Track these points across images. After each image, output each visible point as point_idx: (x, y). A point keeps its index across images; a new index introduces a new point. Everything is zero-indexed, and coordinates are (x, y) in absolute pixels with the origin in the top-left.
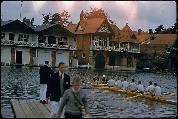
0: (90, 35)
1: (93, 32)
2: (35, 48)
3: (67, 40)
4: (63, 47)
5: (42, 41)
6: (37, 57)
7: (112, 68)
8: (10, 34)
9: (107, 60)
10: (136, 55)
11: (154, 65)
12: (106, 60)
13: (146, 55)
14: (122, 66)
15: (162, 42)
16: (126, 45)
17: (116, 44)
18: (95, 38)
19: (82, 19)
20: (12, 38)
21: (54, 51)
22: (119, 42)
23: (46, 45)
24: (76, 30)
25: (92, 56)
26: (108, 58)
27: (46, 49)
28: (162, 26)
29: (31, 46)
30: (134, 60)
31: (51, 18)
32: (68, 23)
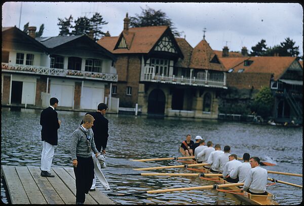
0: (139, 56)
1: (146, 50)
2: (46, 76)
3: (100, 63)
4: (94, 76)
5: (57, 64)
6: (49, 92)
7: (178, 114)
9: (169, 99)
10: (218, 92)
11: (249, 109)
12: (166, 100)
13: (236, 91)
14: (195, 110)
15: (264, 71)
16: (201, 73)
17: (185, 72)
18: (148, 62)
19: (126, 28)
21: (78, 83)
22: (190, 69)
23: (65, 71)
24: (116, 47)
25: (142, 93)
26: (170, 97)
27: (63, 79)
28: (263, 41)
29: (37, 73)
30: (216, 100)
31: (74, 24)
32: (102, 33)
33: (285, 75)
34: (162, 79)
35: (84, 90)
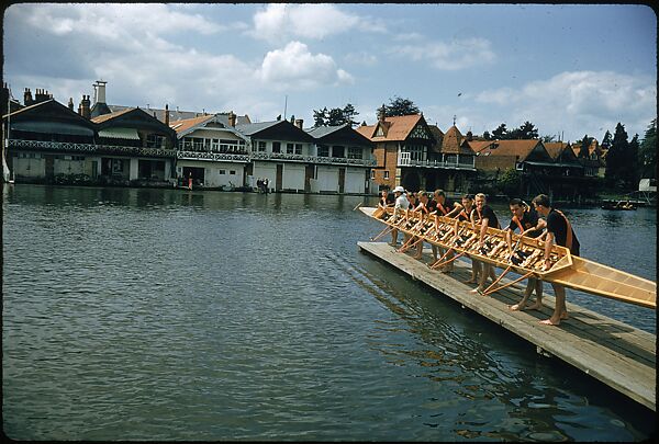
0: (396, 143)
1: (402, 137)
2: (314, 164)
3: (361, 151)
4: (356, 162)
5: (324, 152)
6: (316, 178)
8: (274, 144)
9: (423, 182)
10: (468, 174)
12: (421, 183)
13: (484, 174)
15: (510, 153)
16: (453, 157)
17: (438, 157)
18: (404, 148)
19: (382, 118)
20: (276, 148)
21: (342, 169)
22: (442, 154)
23: (330, 158)
24: (374, 136)
25: (399, 177)
26: (425, 179)
27: (329, 166)
28: (503, 125)
29: (306, 161)
30: (466, 181)
33: (529, 156)
34: (418, 164)
35: (348, 176)
